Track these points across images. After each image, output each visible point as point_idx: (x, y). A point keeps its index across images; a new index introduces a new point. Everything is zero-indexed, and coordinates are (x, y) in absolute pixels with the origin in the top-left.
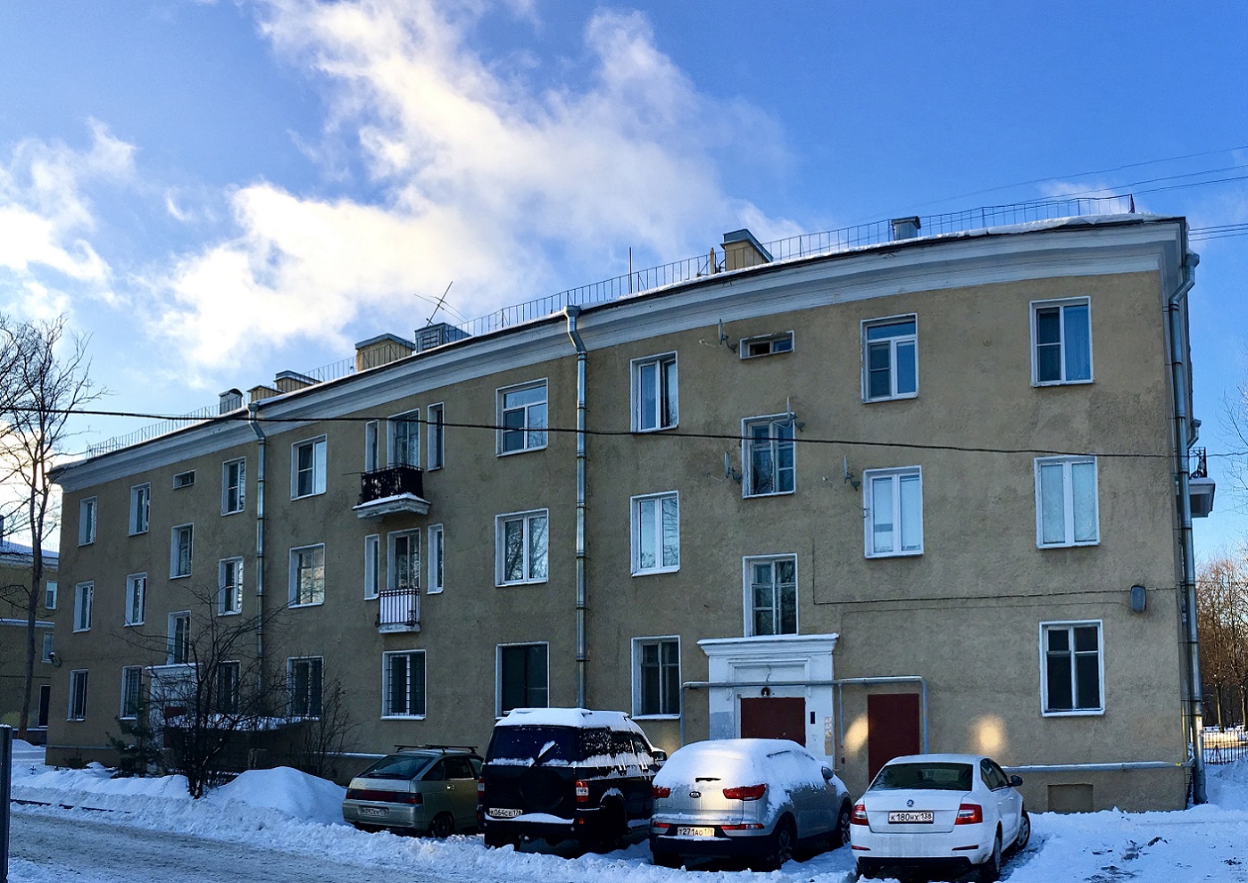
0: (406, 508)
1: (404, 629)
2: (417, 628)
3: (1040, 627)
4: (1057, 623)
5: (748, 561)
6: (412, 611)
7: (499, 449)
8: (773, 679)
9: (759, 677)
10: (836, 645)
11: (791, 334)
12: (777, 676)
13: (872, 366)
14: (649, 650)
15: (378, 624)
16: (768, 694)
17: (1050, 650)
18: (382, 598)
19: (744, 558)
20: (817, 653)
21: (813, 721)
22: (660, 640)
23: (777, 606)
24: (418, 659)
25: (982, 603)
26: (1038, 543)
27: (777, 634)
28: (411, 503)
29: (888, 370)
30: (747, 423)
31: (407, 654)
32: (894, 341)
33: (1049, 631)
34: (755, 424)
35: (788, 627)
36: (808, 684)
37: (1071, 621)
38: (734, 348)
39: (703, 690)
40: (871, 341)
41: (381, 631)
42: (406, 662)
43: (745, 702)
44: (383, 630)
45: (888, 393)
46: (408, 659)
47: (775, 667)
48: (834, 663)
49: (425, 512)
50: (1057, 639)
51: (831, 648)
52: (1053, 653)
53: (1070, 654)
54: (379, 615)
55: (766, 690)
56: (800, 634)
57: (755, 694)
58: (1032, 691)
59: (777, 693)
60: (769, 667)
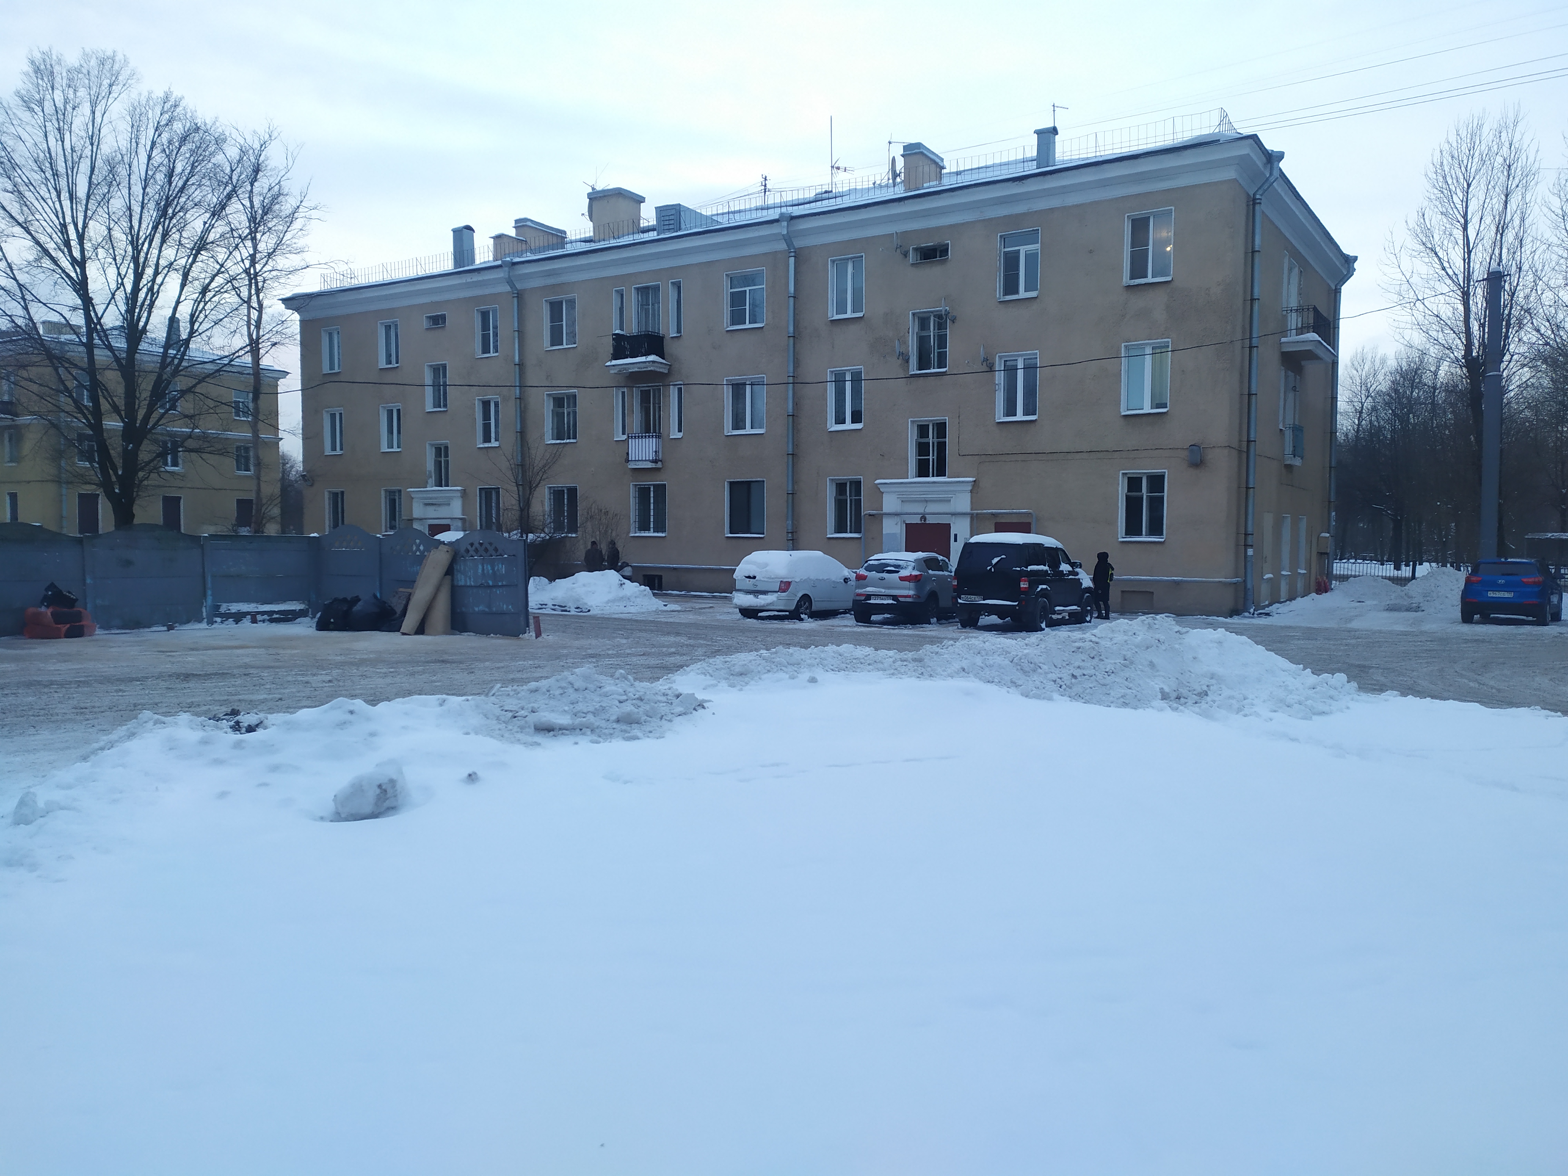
0: (652, 368)
1: (650, 465)
2: (659, 465)
3: (1121, 474)
4: (1134, 471)
5: (912, 422)
6: (656, 452)
7: (727, 323)
8: (928, 510)
9: (919, 508)
10: (973, 486)
11: (948, 244)
12: (932, 508)
13: (1006, 270)
14: (841, 487)
15: (627, 461)
16: (925, 521)
17: (1128, 491)
18: (630, 440)
19: (910, 420)
20: (960, 491)
21: (956, 540)
22: (849, 479)
23: (933, 456)
24: (661, 490)
25: (1078, 456)
26: (1121, 410)
27: (933, 476)
28: (656, 364)
29: (1018, 274)
30: (914, 314)
31: (651, 485)
32: (1023, 250)
33: (1128, 478)
34: (921, 315)
35: (941, 472)
36: (953, 514)
37: (1143, 470)
38: (906, 255)
39: (877, 518)
40: (1006, 250)
41: (630, 467)
42: (650, 491)
43: (908, 526)
44: (632, 466)
45: (1017, 292)
46: (652, 489)
47: (931, 501)
48: (971, 499)
49: (666, 371)
50: (1134, 483)
51: (970, 488)
52: (1129, 494)
53: (1143, 495)
54: (628, 454)
55: (924, 518)
56: (948, 478)
57: (916, 520)
58: (1113, 523)
59: (931, 520)
60: (927, 501)
